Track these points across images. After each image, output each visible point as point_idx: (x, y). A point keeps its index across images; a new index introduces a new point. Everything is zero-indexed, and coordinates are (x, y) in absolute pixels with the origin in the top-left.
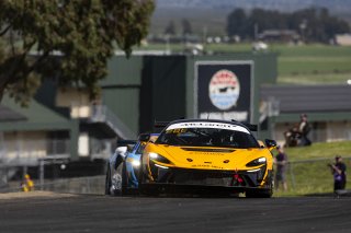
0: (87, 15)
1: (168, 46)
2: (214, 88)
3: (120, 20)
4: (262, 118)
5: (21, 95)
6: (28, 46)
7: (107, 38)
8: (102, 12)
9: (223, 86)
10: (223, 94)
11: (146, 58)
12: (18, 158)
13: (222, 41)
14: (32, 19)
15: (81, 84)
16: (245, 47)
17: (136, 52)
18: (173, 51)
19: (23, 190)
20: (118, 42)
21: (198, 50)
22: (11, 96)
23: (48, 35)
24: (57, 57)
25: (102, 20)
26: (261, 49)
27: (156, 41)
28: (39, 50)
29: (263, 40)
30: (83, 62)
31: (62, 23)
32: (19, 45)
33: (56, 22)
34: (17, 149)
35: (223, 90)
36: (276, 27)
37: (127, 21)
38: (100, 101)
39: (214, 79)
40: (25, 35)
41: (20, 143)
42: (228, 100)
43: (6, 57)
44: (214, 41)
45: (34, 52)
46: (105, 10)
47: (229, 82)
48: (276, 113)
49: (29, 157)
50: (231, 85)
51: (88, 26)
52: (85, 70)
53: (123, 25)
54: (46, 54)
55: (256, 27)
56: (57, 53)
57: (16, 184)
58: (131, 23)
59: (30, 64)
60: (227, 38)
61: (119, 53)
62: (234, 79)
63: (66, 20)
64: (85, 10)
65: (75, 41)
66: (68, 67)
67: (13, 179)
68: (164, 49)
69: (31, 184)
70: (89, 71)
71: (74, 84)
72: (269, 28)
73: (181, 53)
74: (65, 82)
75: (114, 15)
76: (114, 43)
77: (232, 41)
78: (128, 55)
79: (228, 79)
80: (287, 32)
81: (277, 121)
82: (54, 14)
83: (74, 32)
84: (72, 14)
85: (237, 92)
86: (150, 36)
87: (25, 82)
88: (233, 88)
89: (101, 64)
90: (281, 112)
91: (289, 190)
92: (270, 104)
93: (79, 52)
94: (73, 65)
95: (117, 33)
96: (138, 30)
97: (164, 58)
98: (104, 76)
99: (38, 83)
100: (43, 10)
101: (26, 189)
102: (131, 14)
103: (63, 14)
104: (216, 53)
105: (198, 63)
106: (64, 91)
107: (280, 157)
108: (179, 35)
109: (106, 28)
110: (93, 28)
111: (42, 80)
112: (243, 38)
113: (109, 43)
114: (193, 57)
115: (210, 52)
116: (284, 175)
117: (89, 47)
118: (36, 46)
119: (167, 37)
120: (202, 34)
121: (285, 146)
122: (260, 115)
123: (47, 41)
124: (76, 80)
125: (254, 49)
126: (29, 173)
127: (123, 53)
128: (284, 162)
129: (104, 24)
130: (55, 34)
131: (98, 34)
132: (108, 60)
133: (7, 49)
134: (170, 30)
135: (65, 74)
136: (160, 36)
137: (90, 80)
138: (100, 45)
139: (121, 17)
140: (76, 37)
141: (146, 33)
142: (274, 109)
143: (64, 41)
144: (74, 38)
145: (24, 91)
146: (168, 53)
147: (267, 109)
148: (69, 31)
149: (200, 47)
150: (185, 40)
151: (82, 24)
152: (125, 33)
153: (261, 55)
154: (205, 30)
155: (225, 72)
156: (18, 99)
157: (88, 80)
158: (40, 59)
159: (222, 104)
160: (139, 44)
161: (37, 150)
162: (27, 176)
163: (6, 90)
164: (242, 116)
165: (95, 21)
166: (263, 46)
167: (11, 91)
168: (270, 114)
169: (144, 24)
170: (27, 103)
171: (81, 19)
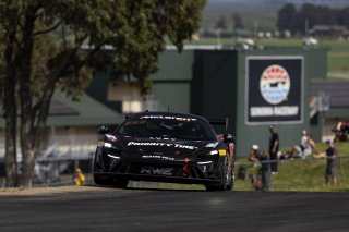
0: (138, 10)
1: (219, 40)
2: (264, 84)
3: (171, 15)
4: (312, 113)
5: (72, 89)
6: (79, 41)
7: (158, 33)
8: (154, 6)
9: (274, 81)
10: (274, 89)
11: (197, 52)
12: (70, 151)
13: (273, 36)
14: (85, 14)
15: (132, 78)
16: (296, 42)
17: (187, 47)
18: (224, 45)
19: (74, 183)
20: (170, 37)
21: (249, 45)
22: (63, 90)
23: (100, 29)
24: (108, 51)
25: (153, 14)
26: (312, 44)
27: (207, 35)
28: (90, 44)
29: (313, 35)
30: (134, 56)
31: (114, 17)
32: (71, 39)
33: (107, 16)
34: (68, 143)
35: (274, 85)
36: (326, 22)
37: (179, 16)
38: (152, 96)
39: (265, 74)
40: (76, 29)
41: (72, 137)
42: (279, 95)
43: (58, 52)
44: (265, 36)
45: (85, 46)
46: (157, 5)
47: (280, 77)
48: (326, 108)
49: (81, 151)
50: (281, 80)
51: (139, 21)
52: (137, 64)
53: (174, 19)
54: (98, 48)
55: (307, 23)
56: (109, 47)
57: (68, 178)
58: (182, 18)
59: (82, 58)
60: (277, 33)
61: (170, 47)
62: (285, 74)
63: (118, 14)
64: (136, 4)
65: (127, 35)
66: (120, 61)
67: (65, 172)
68: (215, 44)
69: (83, 177)
70: (141, 66)
71: (126, 78)
72: (319, 23)
73: (232, 48)
74: (116, 77)
75: (165, 10)
76: (166, 38)
77: (283, 36)
78: (180, 49)
79: (279, 74)
80: (337, 28)
81: (327, 115)
82: (105, 9)
83: (126, 27)
84: (124, 8)
85: (287, 86)
86: (201, 30)
87: (77, 76)
88: (284, 83)
89: (153, 58)
90: (331, 107)
91: (338, 184)
92: (320, 99)
93: (131, 46)
94: (125, 59)
95: (168, 27)
96: (189, 24)
97: (216, 52)
98: (155, 70)
99: (90, 76)
100: (94, 5)
101: (78, 183)
102: (182, 8)
103: (115, 9)
104: (266, 48)
105: (249, 58)
106: (115, 85)
107: (330, 152)
108: (230, 29)
109: (158, 23)
110: (145, 22)
111: (94, 74)
112: (293, 34)
113: (160, 38)
114: (244, 51)
115: (261, 47)
116: (334, 170)
117: (141, 42)
118: (87, 40)
119: (218, 31)
120: (252, 29)
121: (335, 141)
122: (311, 109)
123: (99, 36)
124: (128, 74)
125: (305, 44)
126: (80, 167)
127: (174, 47)
128: (334, 156)
129: (155, 18)
130: (107, 28)
131: (150, 28)
132: (159, 54)
133: (58, 44)
134: (221, 24)
135: (117, 69)
136: (211, 30)
137: (142, 74)
138: (151, 39)
139: (172, 11)
140: (127, 31)
141: (198, 28)
142: (324, 104)
143: (116, 35)
144: (126, 32)
145: (76, 85)
146: (219, 47)
147: (317, 104)
148: (120, 25)
149: (251, 42)
150: (236, 35)
151: (133, 19)
152: (177, 27)
153: (312, 49)
154: (256, 25)
155: (275, 67)
156: (69, 93)
157: (139, 75)
158: (91, 52)
159: (273, 98)
160: (190, 39)
161: (90, 144)
162: (79, 170)
163: (57, 84)
164: (292, 111)
165: (147, 15)
166: (314, 41)
167: (63, 85)
168: (321, 109)
169: (196, 19)
170: (78, 97)
171: (132, 14)
